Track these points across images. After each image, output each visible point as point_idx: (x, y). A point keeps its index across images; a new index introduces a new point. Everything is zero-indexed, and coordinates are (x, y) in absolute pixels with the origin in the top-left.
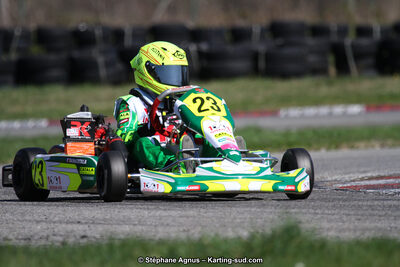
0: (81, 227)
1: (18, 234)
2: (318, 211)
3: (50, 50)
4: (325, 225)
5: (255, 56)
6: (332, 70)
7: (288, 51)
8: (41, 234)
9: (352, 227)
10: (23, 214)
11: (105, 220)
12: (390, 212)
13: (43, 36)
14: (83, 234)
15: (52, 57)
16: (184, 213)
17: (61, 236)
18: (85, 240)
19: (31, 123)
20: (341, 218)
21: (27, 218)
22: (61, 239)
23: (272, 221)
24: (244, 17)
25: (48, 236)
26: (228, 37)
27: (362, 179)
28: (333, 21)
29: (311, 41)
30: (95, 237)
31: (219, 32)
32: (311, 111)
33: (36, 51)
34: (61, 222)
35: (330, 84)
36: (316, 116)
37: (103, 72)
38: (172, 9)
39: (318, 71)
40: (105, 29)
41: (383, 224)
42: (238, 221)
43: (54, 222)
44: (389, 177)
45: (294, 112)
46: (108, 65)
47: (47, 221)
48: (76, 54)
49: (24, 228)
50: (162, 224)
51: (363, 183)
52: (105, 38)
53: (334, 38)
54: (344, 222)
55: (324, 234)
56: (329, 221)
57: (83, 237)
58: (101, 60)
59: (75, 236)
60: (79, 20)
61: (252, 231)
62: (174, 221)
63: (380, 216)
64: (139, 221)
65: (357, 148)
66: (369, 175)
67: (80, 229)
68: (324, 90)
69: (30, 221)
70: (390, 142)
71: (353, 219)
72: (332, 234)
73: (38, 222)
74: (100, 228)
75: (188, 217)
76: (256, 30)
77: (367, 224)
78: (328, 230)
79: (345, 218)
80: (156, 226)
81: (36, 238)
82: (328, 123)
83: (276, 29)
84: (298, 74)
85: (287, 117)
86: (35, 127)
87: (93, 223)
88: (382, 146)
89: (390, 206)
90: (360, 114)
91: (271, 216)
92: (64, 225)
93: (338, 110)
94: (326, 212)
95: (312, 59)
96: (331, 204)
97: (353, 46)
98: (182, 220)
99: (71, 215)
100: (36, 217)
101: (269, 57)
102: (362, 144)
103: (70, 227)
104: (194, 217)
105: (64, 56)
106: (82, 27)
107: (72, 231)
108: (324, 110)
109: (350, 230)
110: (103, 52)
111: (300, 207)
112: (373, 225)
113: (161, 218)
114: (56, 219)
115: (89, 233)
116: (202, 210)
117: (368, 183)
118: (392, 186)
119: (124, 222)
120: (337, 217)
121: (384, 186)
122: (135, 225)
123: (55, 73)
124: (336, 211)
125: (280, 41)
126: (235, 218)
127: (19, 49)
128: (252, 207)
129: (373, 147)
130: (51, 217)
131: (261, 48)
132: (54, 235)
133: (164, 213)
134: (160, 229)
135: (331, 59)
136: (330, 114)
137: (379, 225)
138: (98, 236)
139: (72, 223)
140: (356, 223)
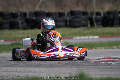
2: (88, 69)
3: (4, 19)
4: (90, 73)
5: (66, 21)
6: (89, 25)
7: (76, 19)
8: (6, 75)
11: (24, 71)
12: (109, 69)
15: (5, 21)
16: (48, 69)
17: (12, 76)
18: (19, 77)
23: (74, 72)
24: (62, 9)
25: (8, 76)
27: (100, 59)
28: (89, 11)
29: (83, 17)
31: (55, 14)
32: (83, 38)
34: (11, 72)
35: (88, 29)
36: (85, 39)
37: (20, 26)
38: (40, 7)
39: (85, 26)
40: (21, 13)
41: (108, 73)
43: (9, 72)
44: (108, 58)
45: (78, 38)
46: (22, 23)
47: (7, 71)
48: (12, 20)
50: (42, 73)
51: (100, 60)
52: (21, 15)
53: (89, 16)
54: (96, 72)
55: (90, 76)
56: (92, 72)
57: (18, 76)
58: (20, 22)
59: (16, 76)
60: (13, 10)
62: (45, 72)
63: (107, 70)
64: (35, 72)
65: (97, 49)
66: (102, 57)
67: (17, 74)
68: (87, 31)
69: (2, 71)
70: (107, 47)
71: (99, 71)
72: (93, 76)
73: (4, 72)
74: (23, 74)
75: (49, 70)
76: (66, 13)
77: (103, 73)
79: (96, 71)
80: (40, 73)
81: (4, 76)
82: (88, 41)
83: (72, 13)
84: (79, 27)
85: (75, 39)
87: (21, 72)
88: (105, 49)
89: (109, 67)
91: (74, 70)
92: (12, 73)
93: (91, 37)
94: (90, 69)
95: (83, 22)
96: (91, 67)
97: (95, 18)
98: (47, 71)
99: (14, 70)
100: (4, 70)
101: (70, 21)
102: (99, 48)
103: (14, 73)
104: (51, 70)
105: (9, 20)
106: (14, 12)
108: (87, 37)
109: (98, 74)
110: (20, 20)
111: (82, 68)
112: (105, 73)
113: (41, 71)
115: (20, 75)
116: (53, 68)
117: (102, 60)
118: (109, 61)
119: (31, 72)
120: (94, 70)
121: (107, 61)
122: (33, 73)
123: (6, 26)
124: (93, 69)
125: (73, 17)
126: (63, 71)
128: (68, 67)
129: (102, 49)
131: (68, 19)
132: (10, 76)
133: (42, 69)
134: (41, 74)
135: (89, 22)
136: (89, 38)
137: (106, 73)
138: (23, 76)
139: (15, 72)
140: (100, 73)
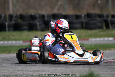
0: (31, 72)
1: (13, 74)
2: (100, 69)
3: (24, 21)
5: (82, 23)
6: (104, 28)
7: (92, 22)
8: (20, 74)
9: (109, 73)
10: (15, 68)
11: (38, 70)
13: (22, 17)
14: (32, 74)
15: (24, 23)
19: (18, 42)
20: (106, 71)
21: (16, 69)
22: (25, 76)
23: (86, 71)
24: (79, 12)
25: (22, 75)
26: (75, 17)
27: (113, 59)
28: (105, 13)
29: (98, 19)
30: (35, 75)
31: (72, 16)
32: (98, 39)
33: (20, 21)
34: (25, 71)
35: (104, 31)
36: (100, 41)
37: (39, 27)
38: (58, 9)
39: (100, 28)
40: (39, 15)
42: (76, 71)
43: (24, 71)
45: (93, 39)
46: (40, 25)
47: (22, 70)
48: (31, 22)
49: (15, 72)
50: (55, 72)
51: (113, 61)
52: (39, 17)
53: (105, 18)
54: (107, 72)
55: (101, 76)
56: (103, 72)
58: (38, 24)
59: (29, 75)
60: (32, 12)
61: (80, 74)
62: (58, 71)
64: (48, 71)
65: (111, 50)
68: (102, 33)
69: (17, 70)
71: (109, 71)
73: (19, 71)
74: (37, 73)
75: (62, 70)
76: (83, 15)
77: (114, 73)
78: (102, 74)
81: (18, 75)
82: (103, 43)
83: (88, 15)
84: (95, 29)
85: (91, 41)
86: (19, 43)
87: (35, 71)
90: (112, 40)
92: (26, 72)
93: (106, 39)
94: (102, 69)
95: (99, 24)
96: (103, 67)
97: (110, 21)
98: (60, 71)
99: (29, 69)
100: (19, 70)
101: (86, 23)
102: (113, 49)
103: (28, 72)
104: (64, 70)
105: (27, 22)
106: (33, 14)
107: (29, 74)
108: (102, 39)
109: (108, 74)
110: (39, 22)
111: (94, 68)
113: (54, 70)
114: (24, 70)
116: (66, 68)
119: (44, 71)
122: (47, 72)
123: (25, 27)
124: (105, 69)
125: (89, 19)
126: (76, 70)
127: (15, 20)
128: (80, 67)
130: (23, 69)
131: (84, 21)
132: (24, 75)
135: (104, 24)
136: (104, 40)
138: (36, 75)
140: (110, 72)
